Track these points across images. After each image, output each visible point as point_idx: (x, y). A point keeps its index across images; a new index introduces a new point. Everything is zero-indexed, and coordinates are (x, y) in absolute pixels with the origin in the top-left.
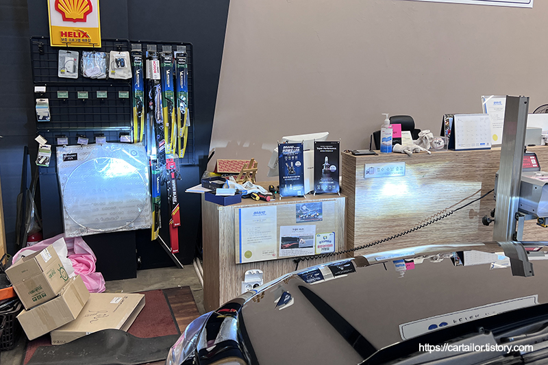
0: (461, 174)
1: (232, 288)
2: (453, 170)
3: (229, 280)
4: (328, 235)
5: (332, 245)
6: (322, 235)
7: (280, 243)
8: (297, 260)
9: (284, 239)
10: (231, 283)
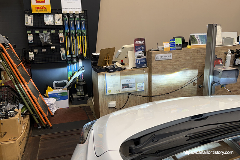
1: (104, 104)
2: (193, 56)
3: (103, 101)
6: (139, 84)
8: (129, 94)
9: (123, 85)
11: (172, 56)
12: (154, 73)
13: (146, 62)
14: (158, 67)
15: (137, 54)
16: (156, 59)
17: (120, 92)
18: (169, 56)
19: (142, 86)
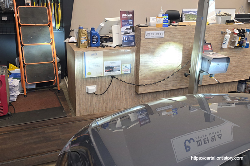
0: (190, 37)
1: (82, 89)
2: (187, 35)
3: (80, 86)
4: (127, 65)
5: (129, 70)
6: (125, 65)
7: (105, 69)
8: (113, 77)
9: (106, 68)
10: (81, 87)
11: (164, 34)
12: (142, 53)
13: (134, 40)
14: (148, 47)
15: (124, 29)
16: (146, 37)
18: (161, 34)
19: (129, 68)
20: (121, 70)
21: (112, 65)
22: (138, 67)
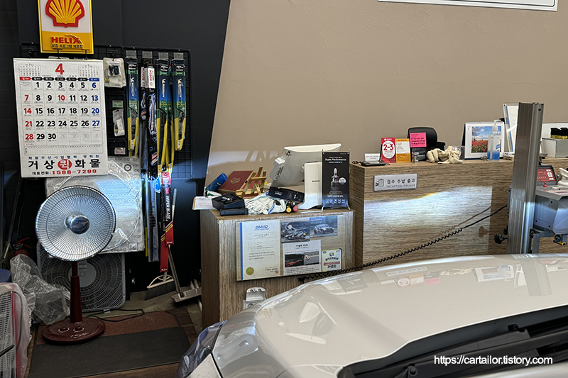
1: (233, 307)
3: (229, 299)
4: (334, 251)
5: (338, 263)
6: (328, 252)
7: (284, 260)
8: (302, 278)
9: (288, 257)
10: (232, 302)
11: (416, 181)
14: (380, 209)
16: (376, 188)
17: (277, 272)
18: (409, 181)
19: (337, 259)
20: (320, 261)
21: (301, 250)
22: (358, 257)
